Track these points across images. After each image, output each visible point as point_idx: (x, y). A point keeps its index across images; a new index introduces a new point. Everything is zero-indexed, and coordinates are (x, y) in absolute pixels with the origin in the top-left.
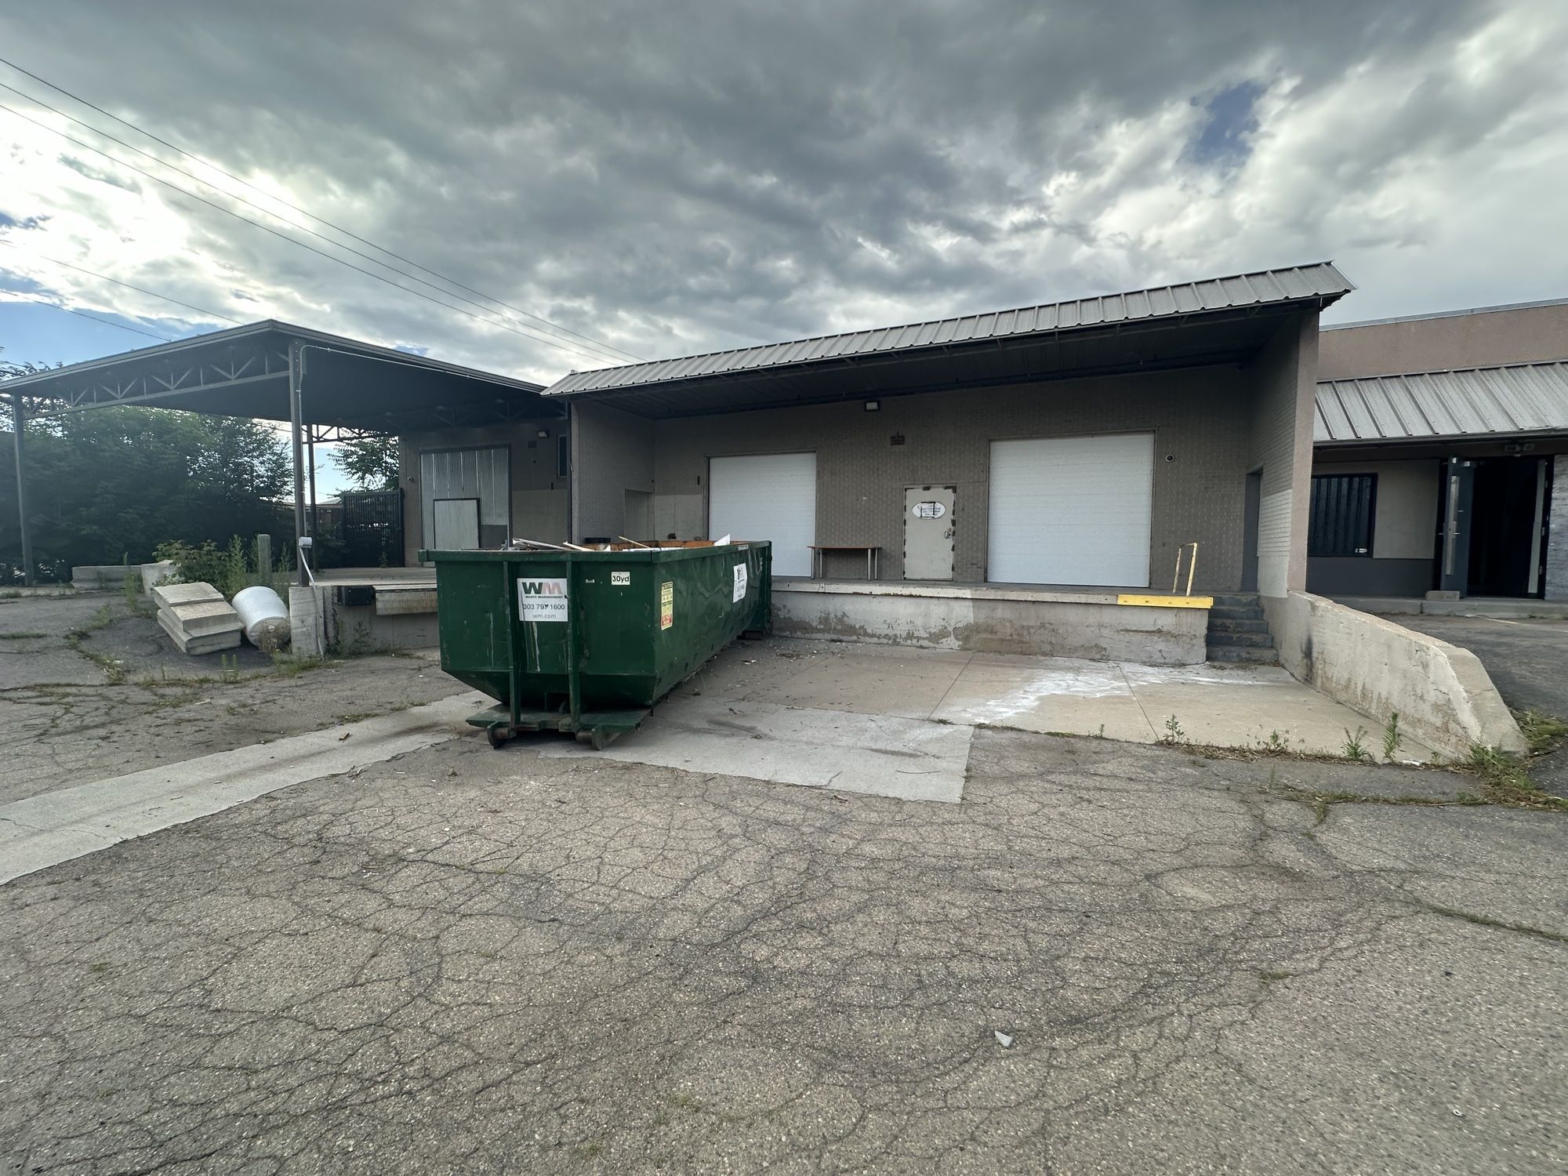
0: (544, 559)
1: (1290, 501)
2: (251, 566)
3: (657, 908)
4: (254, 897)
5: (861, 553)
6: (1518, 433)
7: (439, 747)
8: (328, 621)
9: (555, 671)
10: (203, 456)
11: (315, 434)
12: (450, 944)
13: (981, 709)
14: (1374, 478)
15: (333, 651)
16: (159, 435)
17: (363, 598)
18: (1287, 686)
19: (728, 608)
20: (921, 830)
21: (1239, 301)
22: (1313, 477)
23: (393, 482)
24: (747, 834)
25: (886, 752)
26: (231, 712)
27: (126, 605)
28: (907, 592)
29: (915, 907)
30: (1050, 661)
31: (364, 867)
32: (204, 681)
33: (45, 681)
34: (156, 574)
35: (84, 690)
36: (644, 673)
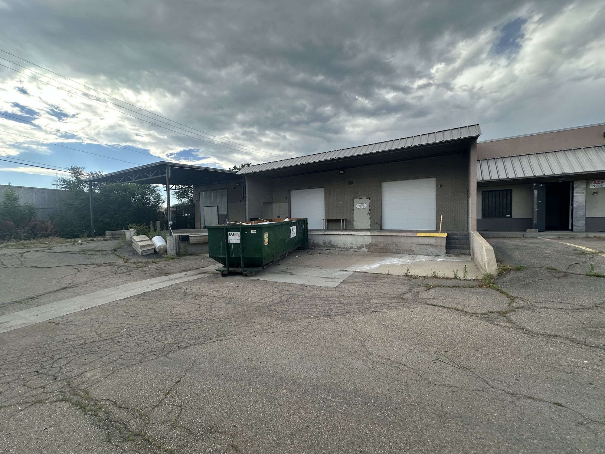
0: (234, 227)
1: (471, 201)
2: (155, 230)
4: (174, 300)
5: (339, 221)
7: (209, 276)
8: (176, 245)
9: (238, 256)
10: (137, 196)
11: (170, 188)
12: (213, 306)
13: (360, 268)
14: (511, 190)
15: (178, 254)
17: (185, 239)
19: (288, 240)
20: (321, 292)
21: (446, 139)
23: (191, 201)
24: (280, 292)
25: (325, 278)
26: (156, 269)
27: (123, 242)
28: (350, 233)
29: (310, 303)
30: (395, 255)
31: (195, 296)
32: (147, 262)
33: (109, 262)
34: (129, 233)
35: (119, 264)
36: (260, 256)
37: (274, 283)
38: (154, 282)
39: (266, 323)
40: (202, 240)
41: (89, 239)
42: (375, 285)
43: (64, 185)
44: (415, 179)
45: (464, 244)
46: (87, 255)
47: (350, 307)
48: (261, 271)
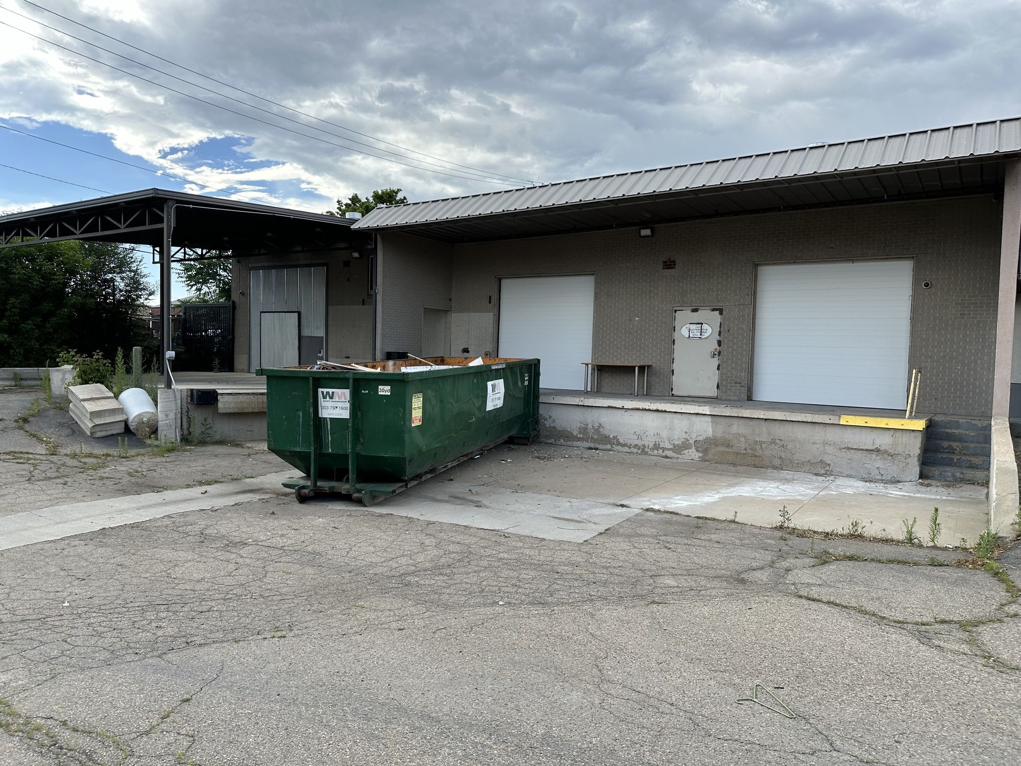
0: (336, 376)
2: (129, 371)
3: (372, 565)
4: (176, 551)
5: (629, 370)
7: (264, 501)
8: (183, 416)
9: (341, 452)
12: (270, 568)
13: (665, 500)
15: (186, 439)
17: (207, 399)
19: (482, 414)
20: (543, 551)
23: (225, 291)
24: (437, 546)
25: (563, 519)
26: (130, 474)
27: (45, 400)
28: (654, 406)
30: (775, 473)
31: (227, 545)
32: (108, 455)
33: (12, 449)
34: (60, 376)
35: (38, 457)
36: (398, 455)
37: (429, 523)
38: (125, 506)
39: (390, 610)
40: (252, 405)
42: (686, 544)
44: (853, 261)
47: (601, 589)
48: (400, 494)
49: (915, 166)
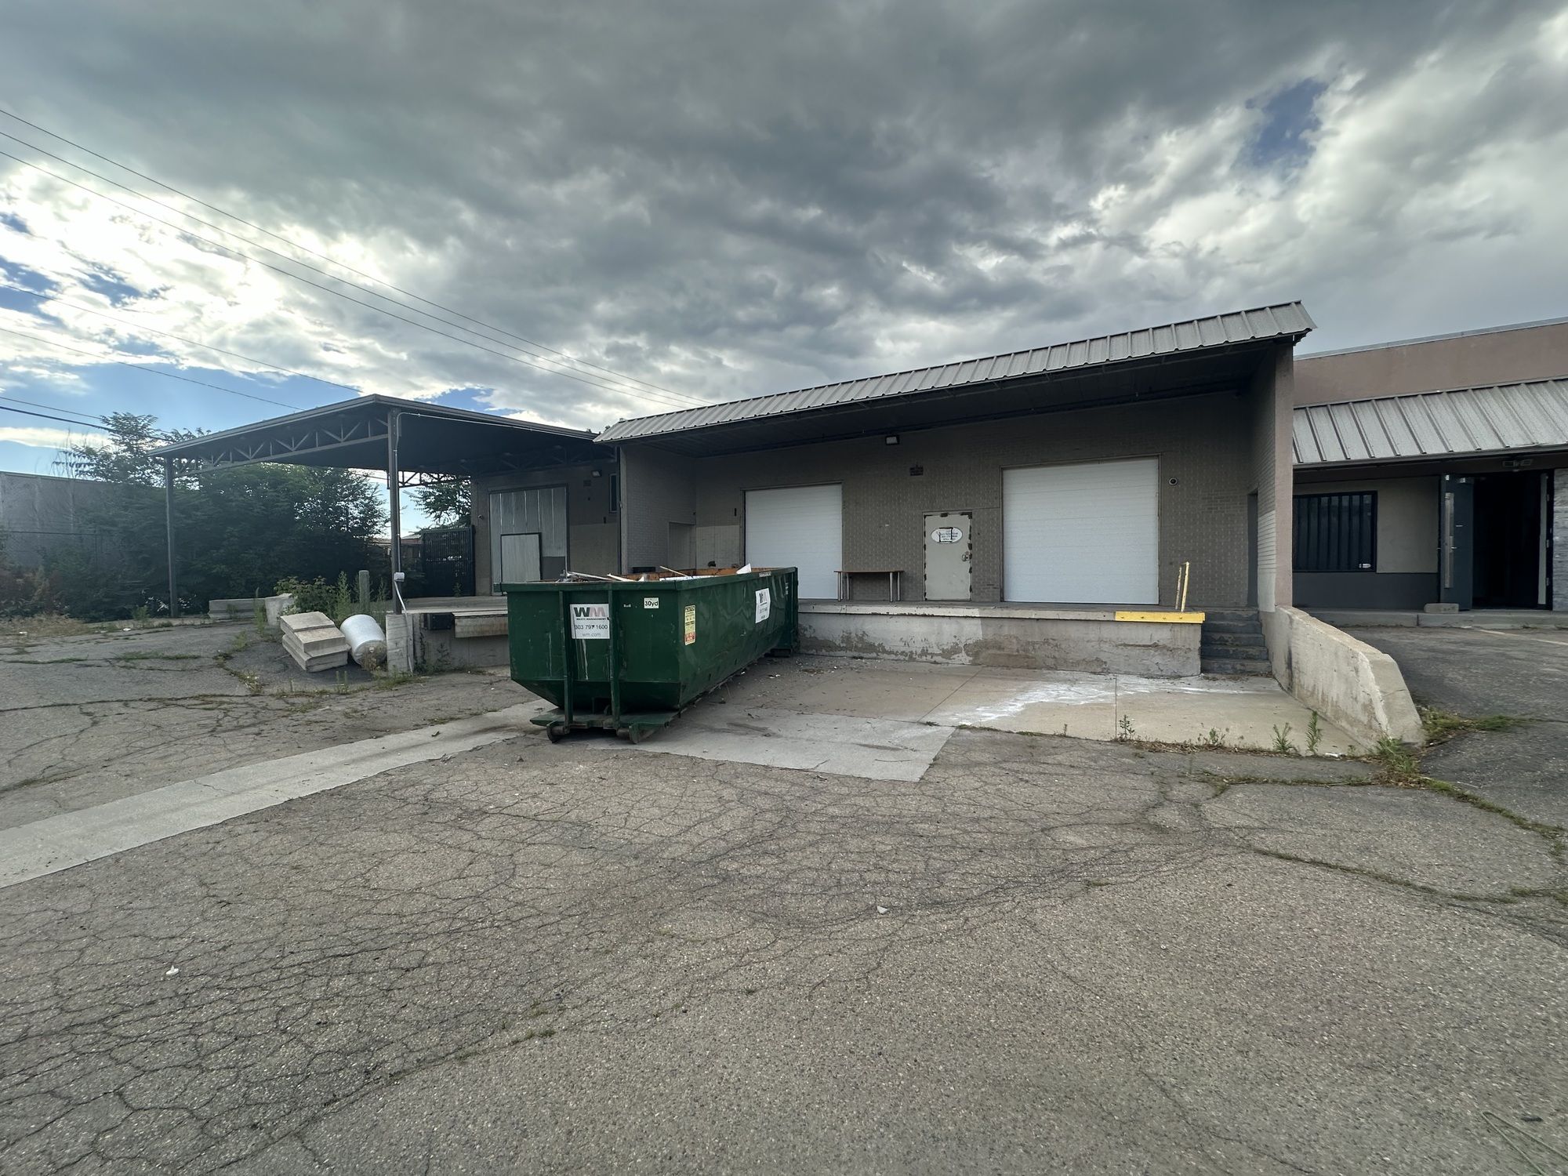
0: (591, 588)
1: (1274, 521)
2: (354, 598)
3: (665, 842)
4: (386, 832)
5: (884, 576)
6: (1503, 450)
7: (509, 742)
8: (416, 643)
9: (600, 679)
10: (308, 501)
11: (401, 480)
12: (520, 858)
13: (970, 714)
14: (1374, 495)
15: (420, 669)
16: (274, 485)
17: (442, 624)
18: (1272, 695)
19: (750, 628)
20: (878, 799)
21: (1210, 342)
22: (1294, 497)
23: (465, 519)
24: (741, 800)
25: (873, 747)
26: (346, 715)
27: (256, 632)
28: (920, 611)
29: (853, 844)
31: (459, 816)
32: (322, 693)
33: (204, 693)
34: (277, 606)
35: (234, 699)
36: (670, 680)
37: (718, 764)
38: (330, 761)
40: (494, 629)
41: (157, 622)
42: (1039, 773)
43: (89, 464)
45: (1248, 645)
46: (134, 671)
47: (999, 863)
49: (1169, 357)
